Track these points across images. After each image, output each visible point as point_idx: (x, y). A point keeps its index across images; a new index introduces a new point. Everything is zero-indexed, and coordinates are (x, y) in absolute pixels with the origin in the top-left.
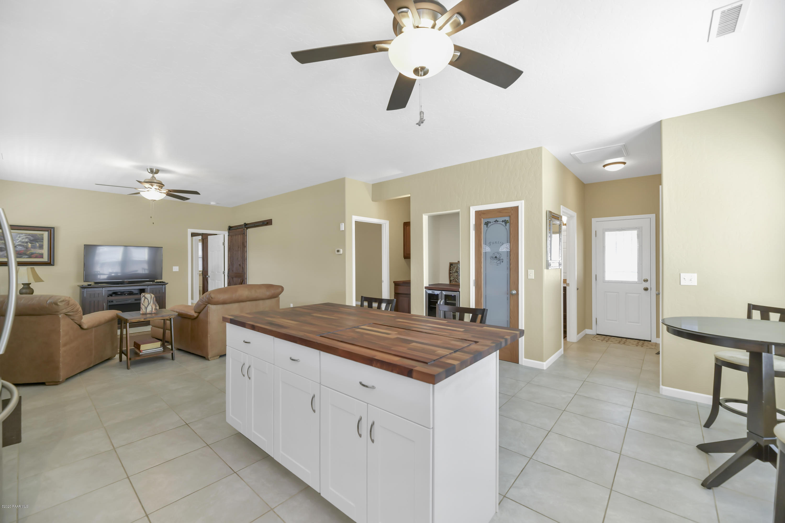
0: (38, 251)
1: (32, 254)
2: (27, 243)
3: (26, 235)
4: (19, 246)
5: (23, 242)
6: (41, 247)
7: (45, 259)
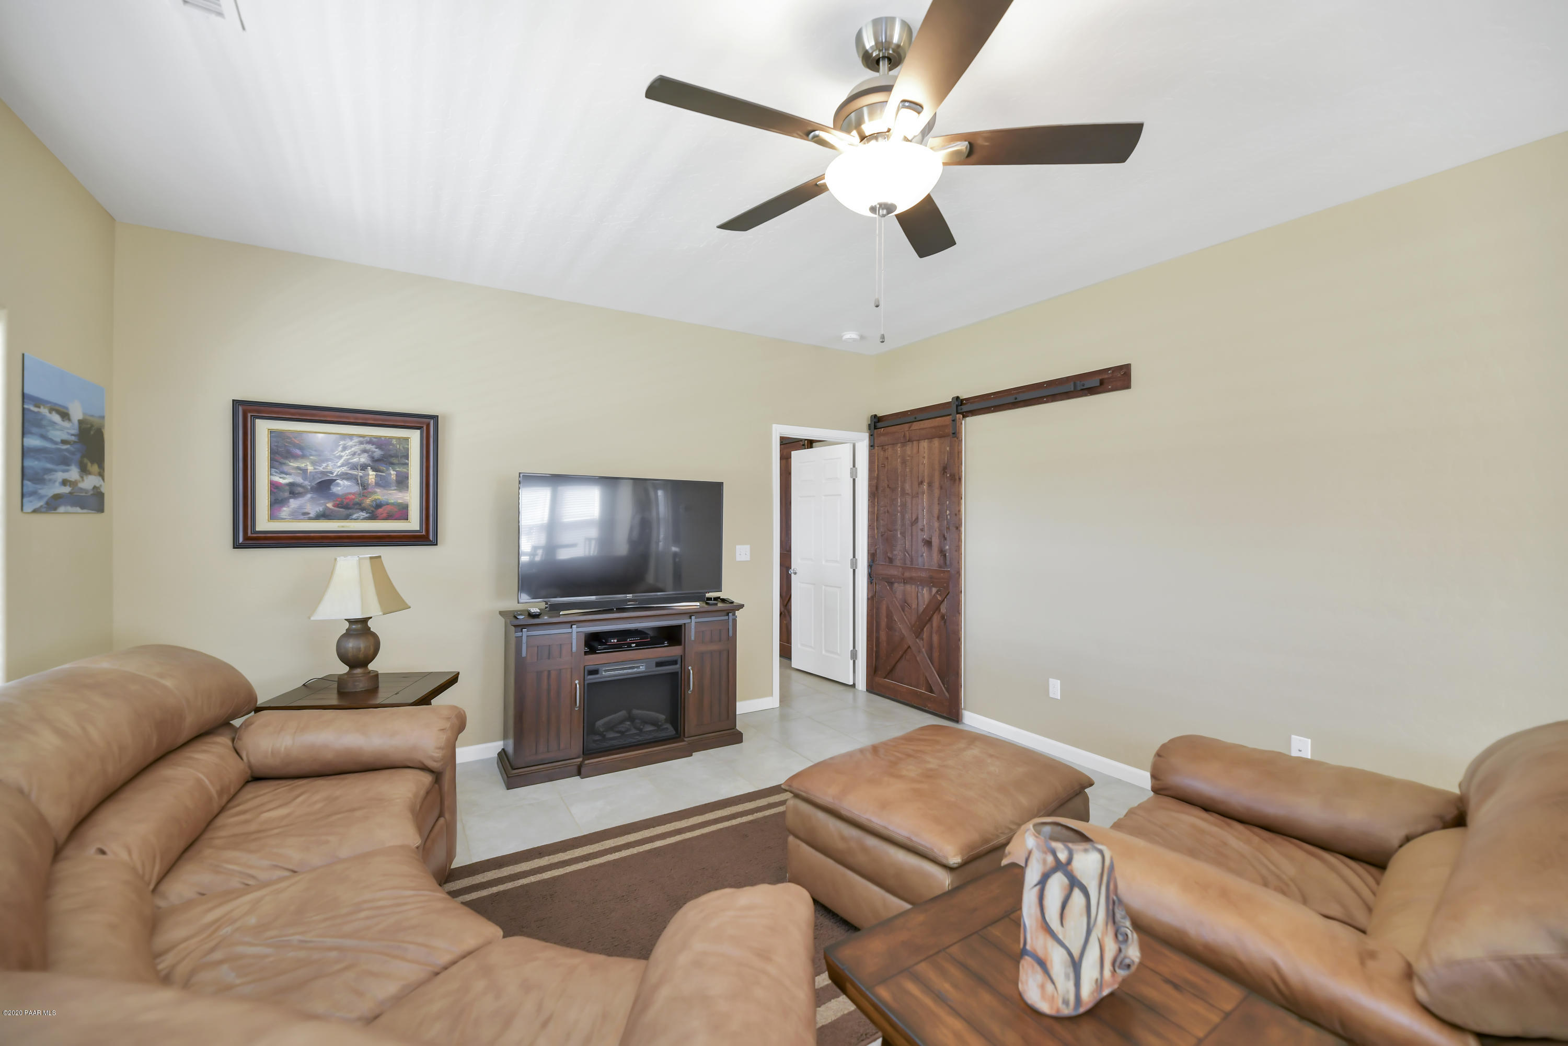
0: (394, 496)
1: (379, 505)
2: (364, 467)
3: (361, 443)
4: (344, 479)
5: (354, 467)
6: (402, 482)
7: (413, 523)
